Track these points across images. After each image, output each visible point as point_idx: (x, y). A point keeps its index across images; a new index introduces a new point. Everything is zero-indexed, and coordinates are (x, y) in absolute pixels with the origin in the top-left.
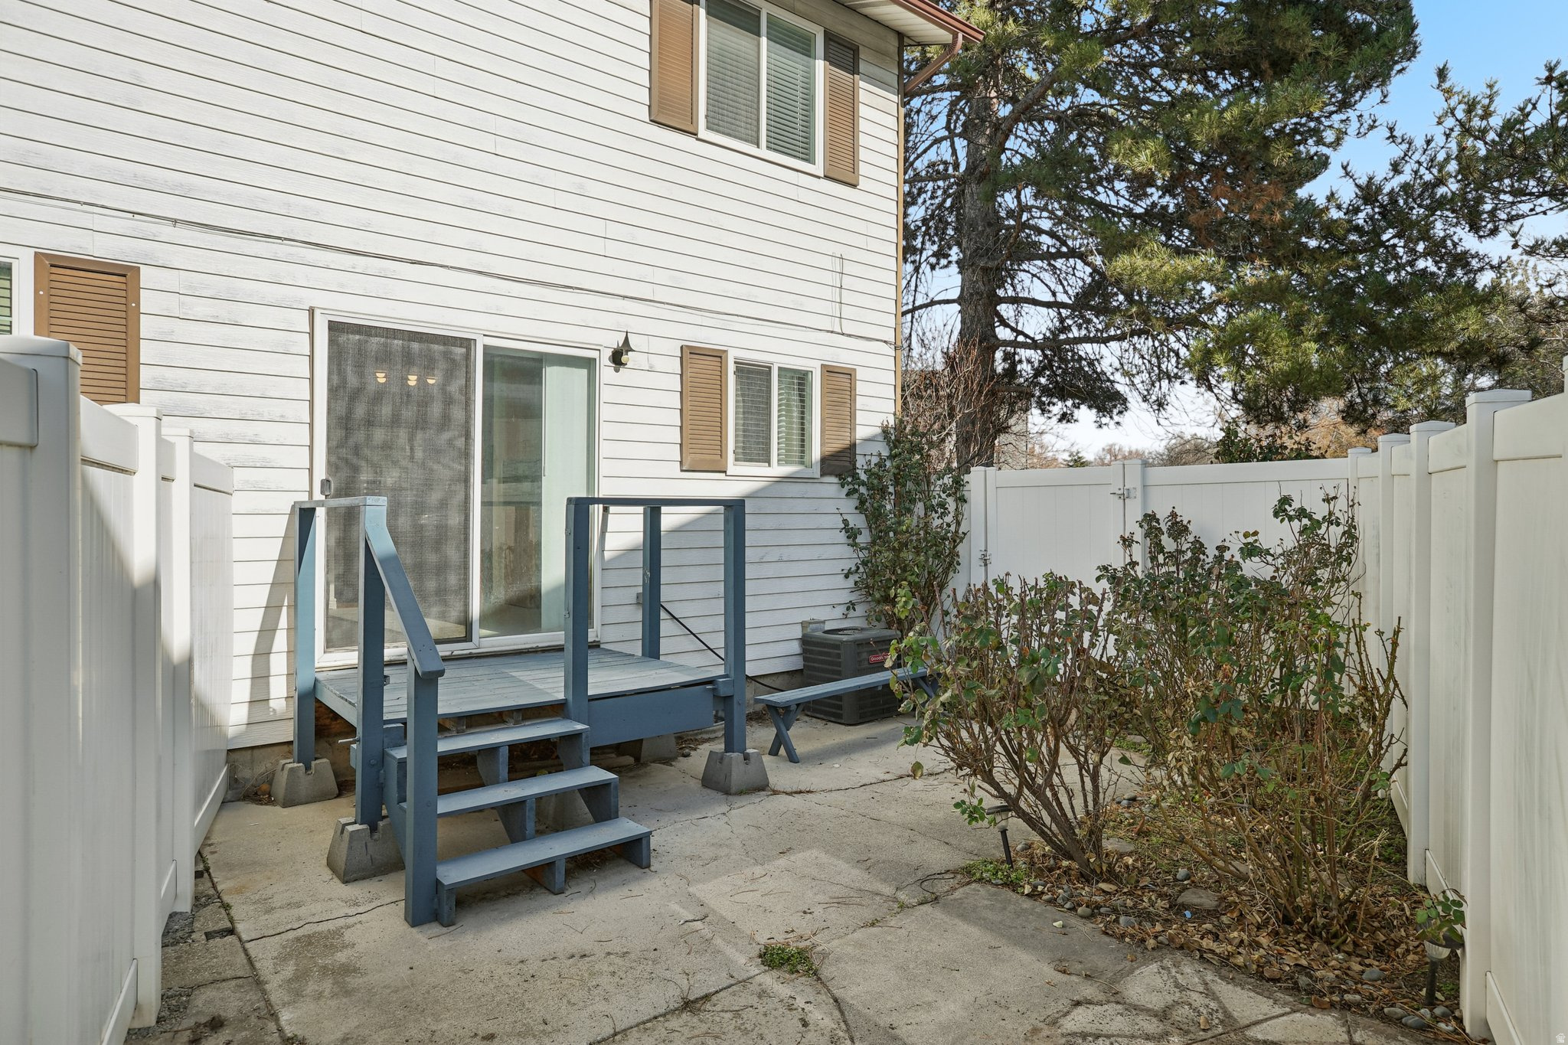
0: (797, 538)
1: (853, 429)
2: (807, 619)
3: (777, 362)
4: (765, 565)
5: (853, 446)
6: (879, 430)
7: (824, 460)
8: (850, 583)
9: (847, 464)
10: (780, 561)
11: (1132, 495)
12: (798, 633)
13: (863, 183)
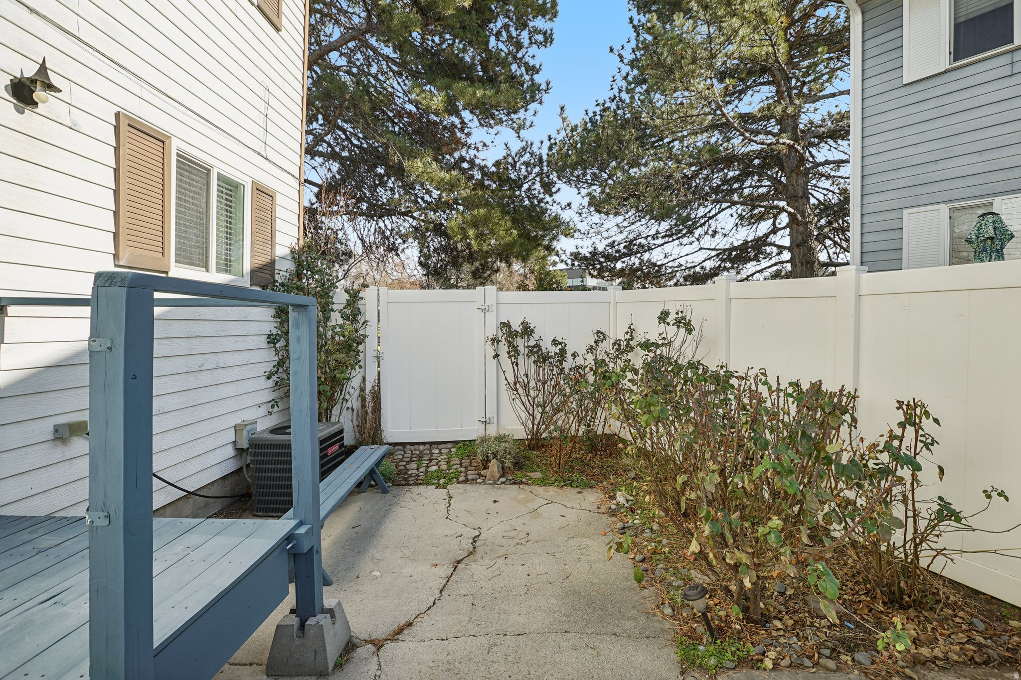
0: (231, 344)
1: (272, 246)
2: (239, 422)
3: (218, 168)
4: (204, 373)
5: (272, 263)
6: (288, 251)
7: (253, 272)
8: (270, 383)
9: (269, 276)
10: (217, 368)
11: (490, 310)
12: (231, 436)
13: (283, 33)
